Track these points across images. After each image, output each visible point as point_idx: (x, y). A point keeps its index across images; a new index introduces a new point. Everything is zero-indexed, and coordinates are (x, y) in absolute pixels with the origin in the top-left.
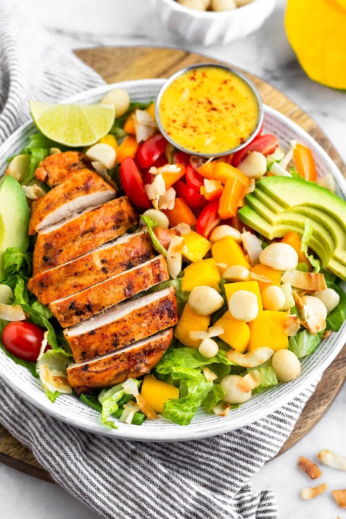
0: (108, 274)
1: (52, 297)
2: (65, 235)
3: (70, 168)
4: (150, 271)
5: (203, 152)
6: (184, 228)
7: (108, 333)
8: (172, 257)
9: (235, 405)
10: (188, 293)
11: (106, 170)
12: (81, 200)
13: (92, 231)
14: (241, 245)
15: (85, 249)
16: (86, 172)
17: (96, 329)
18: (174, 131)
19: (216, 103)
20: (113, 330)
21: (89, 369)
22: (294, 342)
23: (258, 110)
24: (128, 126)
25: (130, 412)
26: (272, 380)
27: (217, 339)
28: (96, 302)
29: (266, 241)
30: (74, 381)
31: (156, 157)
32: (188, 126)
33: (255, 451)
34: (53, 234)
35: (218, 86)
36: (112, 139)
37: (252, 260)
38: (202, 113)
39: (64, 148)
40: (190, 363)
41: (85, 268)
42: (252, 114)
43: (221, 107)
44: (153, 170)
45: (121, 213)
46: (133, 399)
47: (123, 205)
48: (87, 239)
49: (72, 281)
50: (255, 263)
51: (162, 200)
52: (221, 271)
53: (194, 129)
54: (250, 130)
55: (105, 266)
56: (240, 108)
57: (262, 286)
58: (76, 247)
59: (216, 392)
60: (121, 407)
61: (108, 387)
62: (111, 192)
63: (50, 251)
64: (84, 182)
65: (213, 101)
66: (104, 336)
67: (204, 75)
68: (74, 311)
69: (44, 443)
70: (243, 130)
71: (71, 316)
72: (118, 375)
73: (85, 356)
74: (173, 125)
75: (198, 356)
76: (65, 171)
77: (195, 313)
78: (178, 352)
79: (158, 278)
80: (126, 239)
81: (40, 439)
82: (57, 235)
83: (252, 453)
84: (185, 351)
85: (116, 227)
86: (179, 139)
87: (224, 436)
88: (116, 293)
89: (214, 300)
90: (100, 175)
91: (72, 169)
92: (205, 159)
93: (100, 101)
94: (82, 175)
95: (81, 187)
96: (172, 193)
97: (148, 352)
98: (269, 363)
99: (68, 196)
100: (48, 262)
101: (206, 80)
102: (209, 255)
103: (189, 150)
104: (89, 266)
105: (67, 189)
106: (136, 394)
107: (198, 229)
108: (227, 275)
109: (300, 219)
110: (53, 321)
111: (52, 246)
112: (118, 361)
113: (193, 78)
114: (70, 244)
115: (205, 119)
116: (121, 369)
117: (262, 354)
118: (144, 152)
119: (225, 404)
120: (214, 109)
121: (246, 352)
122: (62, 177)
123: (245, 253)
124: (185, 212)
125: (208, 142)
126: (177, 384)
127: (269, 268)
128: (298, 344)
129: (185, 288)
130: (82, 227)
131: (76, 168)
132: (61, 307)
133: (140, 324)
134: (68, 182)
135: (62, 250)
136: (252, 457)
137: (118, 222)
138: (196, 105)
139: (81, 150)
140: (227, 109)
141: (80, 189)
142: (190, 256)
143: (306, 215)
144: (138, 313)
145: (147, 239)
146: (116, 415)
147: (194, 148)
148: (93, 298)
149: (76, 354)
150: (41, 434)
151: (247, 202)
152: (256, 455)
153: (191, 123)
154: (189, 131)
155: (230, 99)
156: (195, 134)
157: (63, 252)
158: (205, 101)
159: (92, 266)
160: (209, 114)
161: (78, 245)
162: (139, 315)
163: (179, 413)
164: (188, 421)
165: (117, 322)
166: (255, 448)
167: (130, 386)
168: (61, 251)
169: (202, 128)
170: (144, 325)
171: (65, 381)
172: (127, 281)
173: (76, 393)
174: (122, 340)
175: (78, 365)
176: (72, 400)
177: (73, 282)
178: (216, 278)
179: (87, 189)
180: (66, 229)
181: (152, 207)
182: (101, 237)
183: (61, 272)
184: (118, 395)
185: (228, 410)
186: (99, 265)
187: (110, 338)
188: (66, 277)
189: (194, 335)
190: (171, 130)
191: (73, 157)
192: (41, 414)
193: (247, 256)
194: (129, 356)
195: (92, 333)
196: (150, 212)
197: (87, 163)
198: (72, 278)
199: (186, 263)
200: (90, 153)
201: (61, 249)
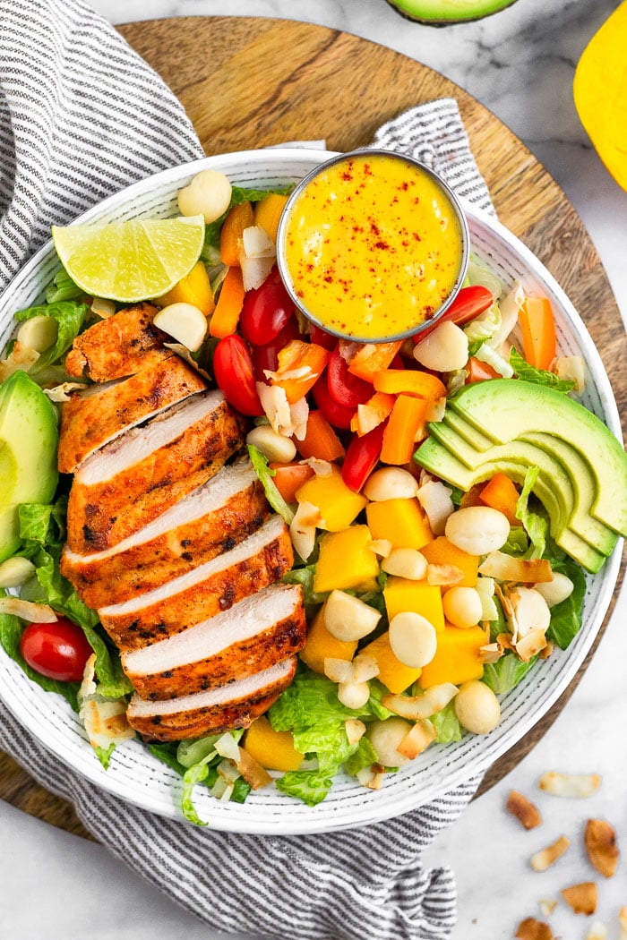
0: (193, 563)
1: (101, 600)
2: (120, 493)
3: (127, 349)
4: (263, 562)
5: (359, 335)
7: (192, 675)
8: (299, 532)
9: (392, 770)
13: (165, 482)
17: (173, 670)
18: (309, 290)
19: (388, 233)
20: (201, 670)
21: (162, 723)
22: (492, 671)
26: (452, 734)
28: (172, 620)
32: (336, 277)
33: (422, 824)
34: (99, 490)
35: (394, 193)
37: (433, 525)
38: (361, 252)
40: (323, 715)
41: (155, 557)
42: (449, 255)
43: (394, 241)
45: (214, 439)
46: (232, 764)
48: (158, 495)
49: (133, 576)
52: (380, 561)
53: (346, 286)
54: (444, 290)
55: (189, 550)
56: (429, 244)
58: (139, 510)
59: (363, 754)
62: (197, 388)
63: (96, 519)
64: (151, 386)
65: (380, 226)
66: (185, 679)
67: (367, 171)
68: (138, 633)
69: (94, 810)
70: (432, 289)
71: (133, 638)
72: (208, 732)
73: (155, 697)
74: (308, 277)
75: (336, 702)
76: (116, 356)
78: (305, 687)
79: (275, 574)
81: (89, 804)
82: (106, 491)
85: (206, 465)
86: (319, 307)
88: (205, 606)
91: (130, 351)
92: (360, 345)
94: (147, 369)
95: (145, 397)
96: (303, 408)
97: (256, 701)
98: (451, 707)
99: (124, 415)
100: (92, 541)
101: (370, 180)
102: (361, 519)
103: (335, 329)
104: (162, 554)
105: (122, 401)
108: (389, 570)
111: (98, 511)
112: (208, 714)
113: (347, 177)
114: (129, 506)
115: (364, 267)
116: (213, 725)
117: (439, 695)
119: (378, 769)
120: (382, 246)
128: (498, 674)
129: (320, 585)
130: (149, 478)
131: (137, 349)
132: (115, 624)
133: (243, 660)
135: (116, 518)
137: (209, 455)
138: (350, 233)
140: (405, 244)
141: (144, 399)
144: (241, 645)
145: (259, 492)
146: (208, 783)
147: (343, 326)
148: (169, 615)
151: (429, 433)
153: (341, 273)
154: (336, 288)
155: (412, 224)
156: (345, 297)
157: (118, 522)
158: (367, 226)
159: (166, 554)
160: (372, 256)
161: (142, 507)
162: (243, 649)
163: (305, 790)
164: (319, 800)
165: (208, 661)
166: (423, 819)
167: (227, 746)
168: (113, 520)
169: (358, 287)
170: (250, 662)
172: (224, 586)
173: (142, 741)
177: (135, 577)
179: (156, 399)
180: (122, 482)
183: (115, 562)
185: (382, 776)
186: (177, 550)
187: (197, 681)
188: (124, 569)
189: (332, 669)
190: (304, 286)
191: (132, 323)
193: (425, 520)
194: (226, 709)
195: (167, 674)
198: (132, 572)
200: (160, 324)
201: (113, 517)
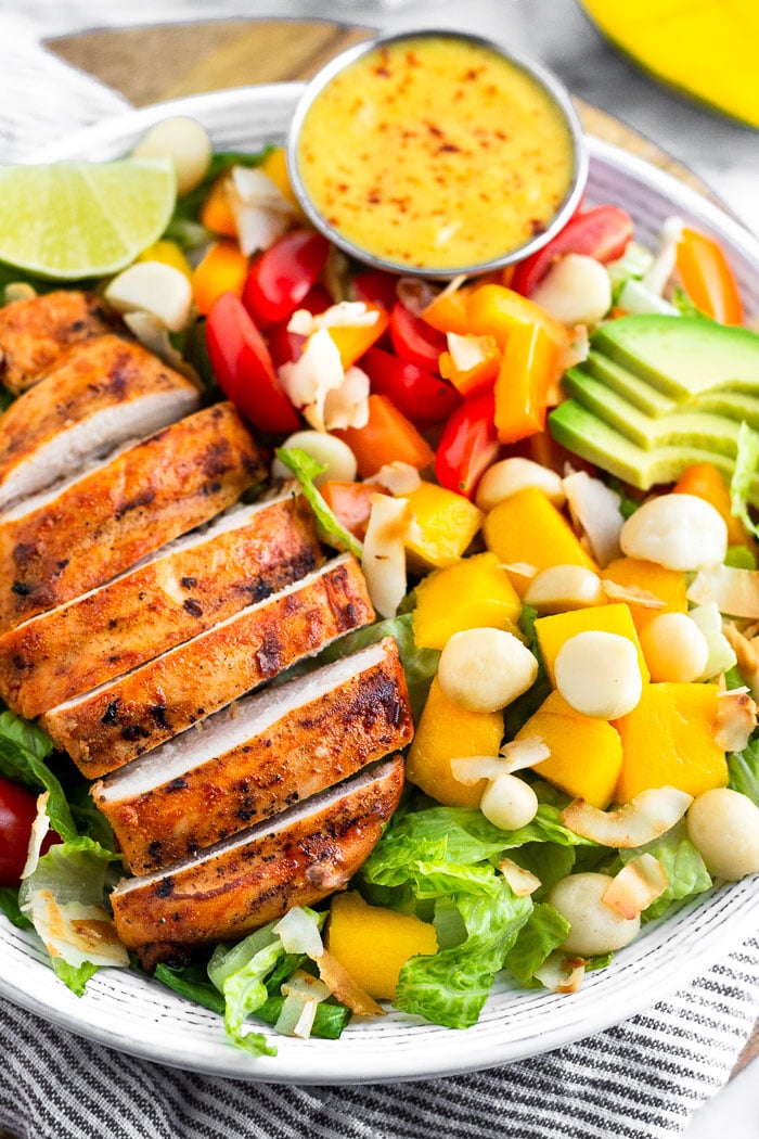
0: (205, 619)
1: (50, 695)
2: (72, 519)
3: (66, 336)
4: (322, 599)
5: (434, 265)
6: (401, 473)
7: (221, 783)
8: (378, 557)
9: (599, 959)
10: (433, 654)
11: (165, 336)
12: (107, 419)
13: (147, 500)
14: (564, 509)
15: (130, 554)
16: (111, 344)
17: (187, 774)
18: (345, 216)
19: (453, 132)
20: (235, 772)
21: (177, 891)
22: (741, 766)
23: (571, 144)
24: (215, 213)
25: (303, 1004)
26: (694, 878)
27: (528, 775)
28: (177, 697)
29: (631, 495)
30: (133, 929)
31: (300, 291)
32: (384, 197)
33: (664, 1085)
34: (36, 519)
35: (454, 87)
36: (171, 250)
37: (598, 551)
38: (419, 161)
39: (45, 285)
40: (461, 849)
41: (136, 605)
42: (553, 153)
43: (467, 141)
44: (300, 322)
45: (220, 447)
46: (310, 968)
47: (221, 427)
48: (135, 525)
49: (104, 644)
50: (609, 557)
51: (333, 404)
52: (519, 586)
53: (402, 204)
54: (555, 197)
55: (193, 594)
56: (523, 140)
57: (642, 618)
58: (105, 550)
59: (542, 927)
60: (275, 993)
61: (232, 938)
62: (186, 392)
63: (32, 566)
64: (109, 369)
65: (443, 126)
66: (209, 793)
67: (411, 61)
68: (117, 729)
69: (59, 1116)
70: (536, 196)
71: (110, 743)
72: (261, 900)
73: (159, 855)
74: (341, 198)
75: (483, 826)
76: (51, 346)
77: (461, 706)
78: (423, 820)
79: (346, 616)
80: (244, 517)
81: (50, 1106)
82: (49, 520)
83: (656, 1092)
84: (441, 818)
85: (211, 488)
87: (574, 1050)
88: (232, 669)
89: (513, 666)
90: (151, 349)
91: (72, 337)
92: (439, 284)
93: (128, 155)
94: (100, 351)
95: (102, 385)
96: (360, 382)
97: (340, 827)
98: (681, 833)
99: (69, 411)
100: (29, 597)
101: (417, 73)
102: (478, 545)
103: (395, 262)
104: (148, 599)
105: (63, 393)
106: (315, 950)
107: (440, 475)
108: (538, 595)
109: (719, 429)
110: (59, 761)
111: (36, 553)
112: (257, 860)
113: (382, 72)
114: (88, 543)
115: (427, 178)
116: (267, 882)
117: (659, 807)
118: (267, 279)
119: (570, 959)
120: (450, 149)
121: (613, 804)
122: (46, 363)
123: (579, 531)
124: (397, 433)
125: (444, 235)
126: (426, 914)
127: (650, 567)
128: (754, 771)
129: (424, 640)
130: (118, 493)
131: (82, 334)
132: (78, 721)
133: (309, 749)
134: (65, 373)
135: (66, 562)
136: (658, 1102)
137: (215, 475)
138: (398, 140)
139: (91, 286)
140: (485, 145)
141: (100, 388)
142: (430, 552)
143: (733, 416)
144: (302, 718)
145: (303, 512)
146: (265, 1016)
147: (407, 256)
148: (170, 687)
149: (134, 849)
150: (49, 1091)
151: (569, 391)
152: (667, 1096)
153: (391, 189)
154: (387, 211)
155: (490, 120)
156: (403, 218)
157: (71, 567)
158: (423, 131)
159: (157, 599)
160: (438, 162)
161: (111, 544)
162: (306, 724)
163: (446, 995)
164: (473, 1015)
165: (246, 749)
166: (664, 1075)
167: (298, 931)
168: (63, 565)
169: (426, 197)
170: (322, 751)
171: (109, 933)
172: (262, 632)
173: (141, 963)
174: (263, 799)
175: (141, 884)
176: (132, 984)
177: (106, 647)
178: (508, 605)
179: (119, 389)
180: (73, 500)
181: (305, 425)
182: (173, 517)
183: (70, 622)
184: (265, 959)
185: (579, 973)
186: (176, 595)
187: (230, 797)
188: (85, 634)
189: (465, 769)
190: (337, 211)
191: (72, 306)
192: (45, 1029)
193: (584, 540)
194: (289, 845)
195: (176, 786)
196: (299, 440)
197: (113, 320)
198: (102, 637)
199: (418, 572)
200: (115, 292)
201: (62, 558)
